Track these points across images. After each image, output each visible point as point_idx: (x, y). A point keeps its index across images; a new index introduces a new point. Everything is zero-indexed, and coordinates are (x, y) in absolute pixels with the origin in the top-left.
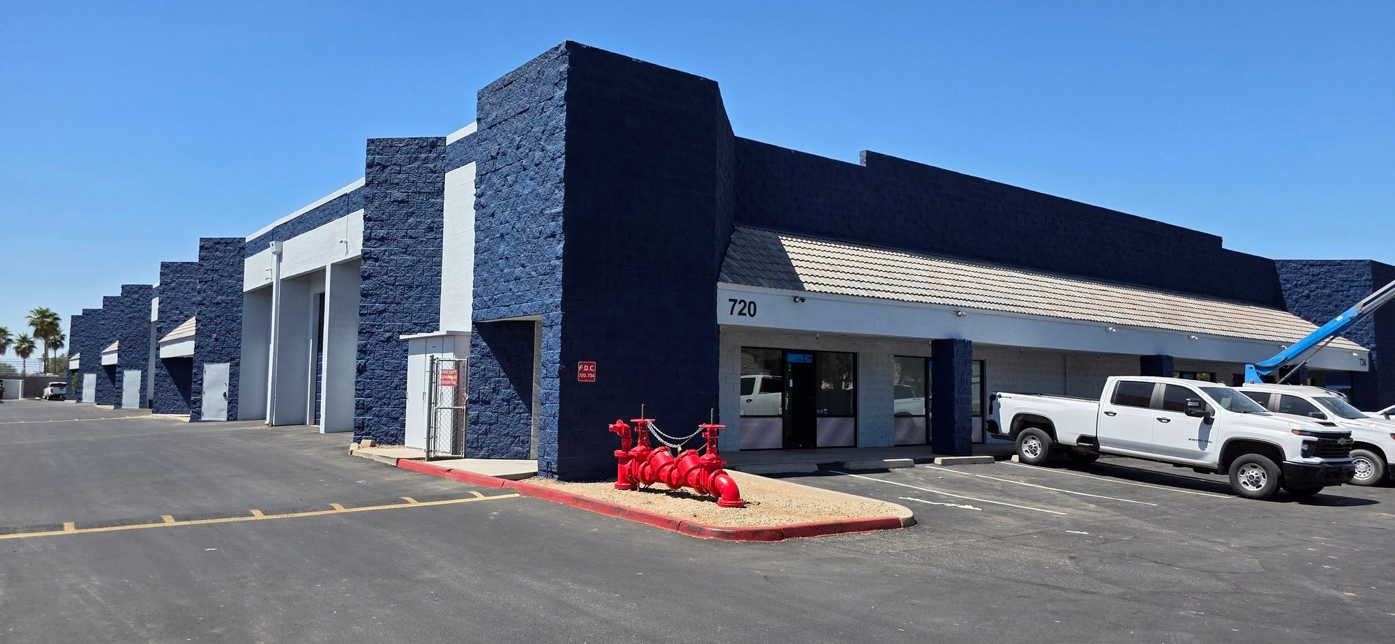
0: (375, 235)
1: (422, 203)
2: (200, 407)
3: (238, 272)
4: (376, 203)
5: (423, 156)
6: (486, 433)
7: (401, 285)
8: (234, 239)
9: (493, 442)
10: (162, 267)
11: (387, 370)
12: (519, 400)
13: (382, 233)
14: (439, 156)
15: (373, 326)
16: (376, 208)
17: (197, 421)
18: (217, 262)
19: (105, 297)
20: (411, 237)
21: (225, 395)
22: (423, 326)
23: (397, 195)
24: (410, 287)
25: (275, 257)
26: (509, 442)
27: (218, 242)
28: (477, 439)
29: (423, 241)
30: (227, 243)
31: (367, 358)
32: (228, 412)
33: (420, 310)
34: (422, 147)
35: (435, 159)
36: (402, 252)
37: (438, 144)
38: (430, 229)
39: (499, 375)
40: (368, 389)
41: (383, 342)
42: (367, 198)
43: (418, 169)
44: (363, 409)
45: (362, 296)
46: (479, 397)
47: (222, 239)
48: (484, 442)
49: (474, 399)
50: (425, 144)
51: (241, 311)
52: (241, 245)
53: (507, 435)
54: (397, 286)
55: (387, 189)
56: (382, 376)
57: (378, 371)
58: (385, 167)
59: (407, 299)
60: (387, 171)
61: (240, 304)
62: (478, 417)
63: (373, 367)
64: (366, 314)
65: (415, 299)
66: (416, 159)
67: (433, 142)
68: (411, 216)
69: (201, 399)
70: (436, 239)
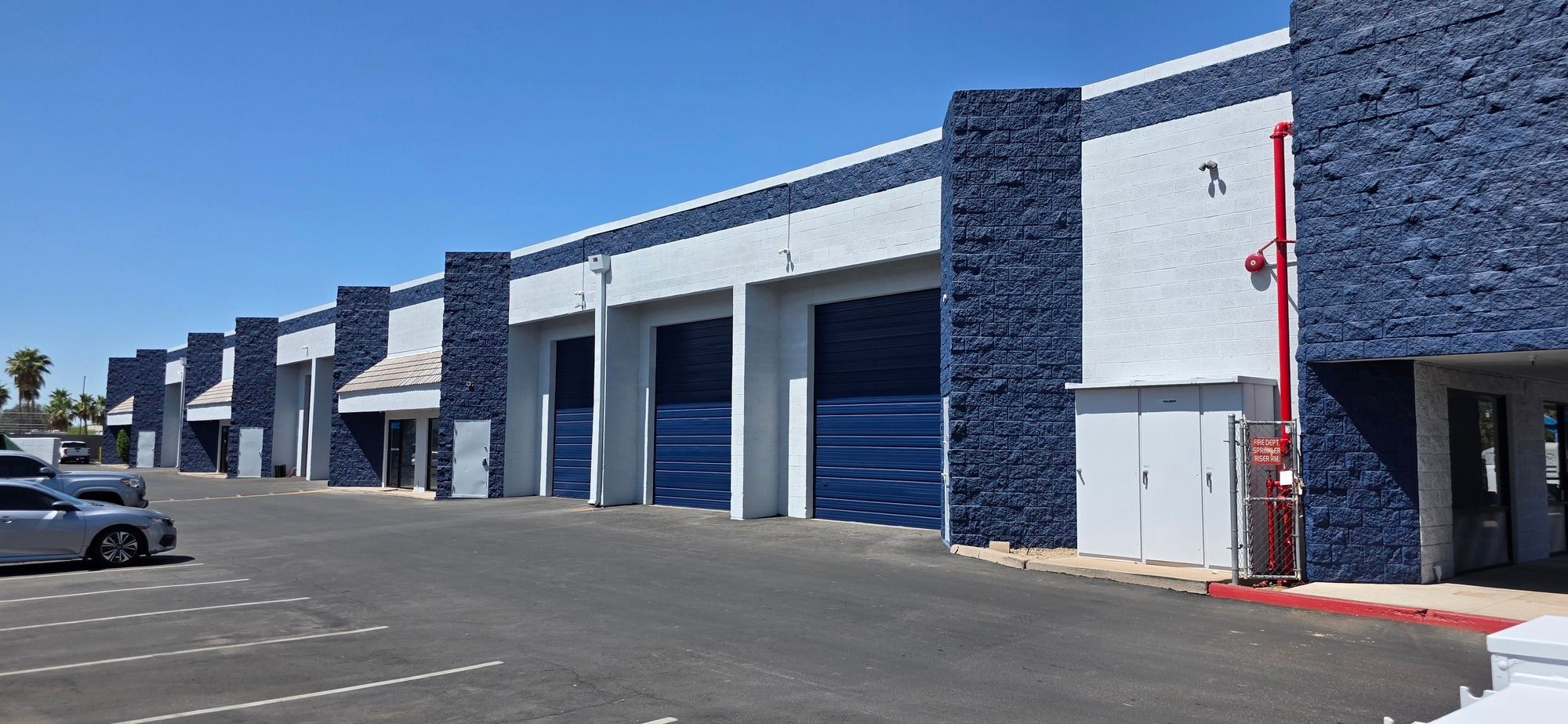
0: (973, 234)
1: (1045, 186)
2: (450, 480)
3: (502, 297)
4: (973, 188)
5: (1046, 116)
6: (1343, 541)
7: (1017, 308)
8: (495, 254)
9: (1356, 556)
10: (339, 292)
11: (1001, 436)
12: (1396, 487)
13: (983, 231)
14: (1070, 116)
15: (975, 369)
16: (973, 193)
17: (447, 498)
18: (470, 284)
19: (190, 334)
20: (1030, 237)
21: (485, 463)
22: (1055, 370)
23: (1005, 173)
24: (1032, 311)
25: (599, 276)
26: (1383, 556)
27: (472, 258)
28: (1330, 551)
29: (1049, 242)
30: (484, 260)
31: (967, 416)
32: (490, 486)
33: (1049, 345)
34: (1043, 103)
35: (1064, 122)
36: (1017, 259)
37: (1070, 98)
38: (1062, 225)
39: (1359, 448)
40: (972, 463)
41: (993, 393)
42: (958, 179)
43: (1037, 135)
44: (965, 493)
45: (954, 324)
46: (1326, 483)
47: (476, 253)
48: (1341, 555)
49: (1319, 485)
50: (1047, 99)
51: (505, 351)
52: (505, 262)
53: (1380, 543)
54: (1011, 309)
55: (989, 165)
56: (993, 444)
57: (986, 437)
58: (984, 133)
59: (1028, 329)
60: (988, 139)
61: (504, 340)
62: (1328, 514)
63: (978, 430)
64: (963, 351)
65: (1041, 329)
66: (1034, 121)
67: (1061, 95)
68: (1028, 206)
69: (451, 468)
70: (1070, 239)
